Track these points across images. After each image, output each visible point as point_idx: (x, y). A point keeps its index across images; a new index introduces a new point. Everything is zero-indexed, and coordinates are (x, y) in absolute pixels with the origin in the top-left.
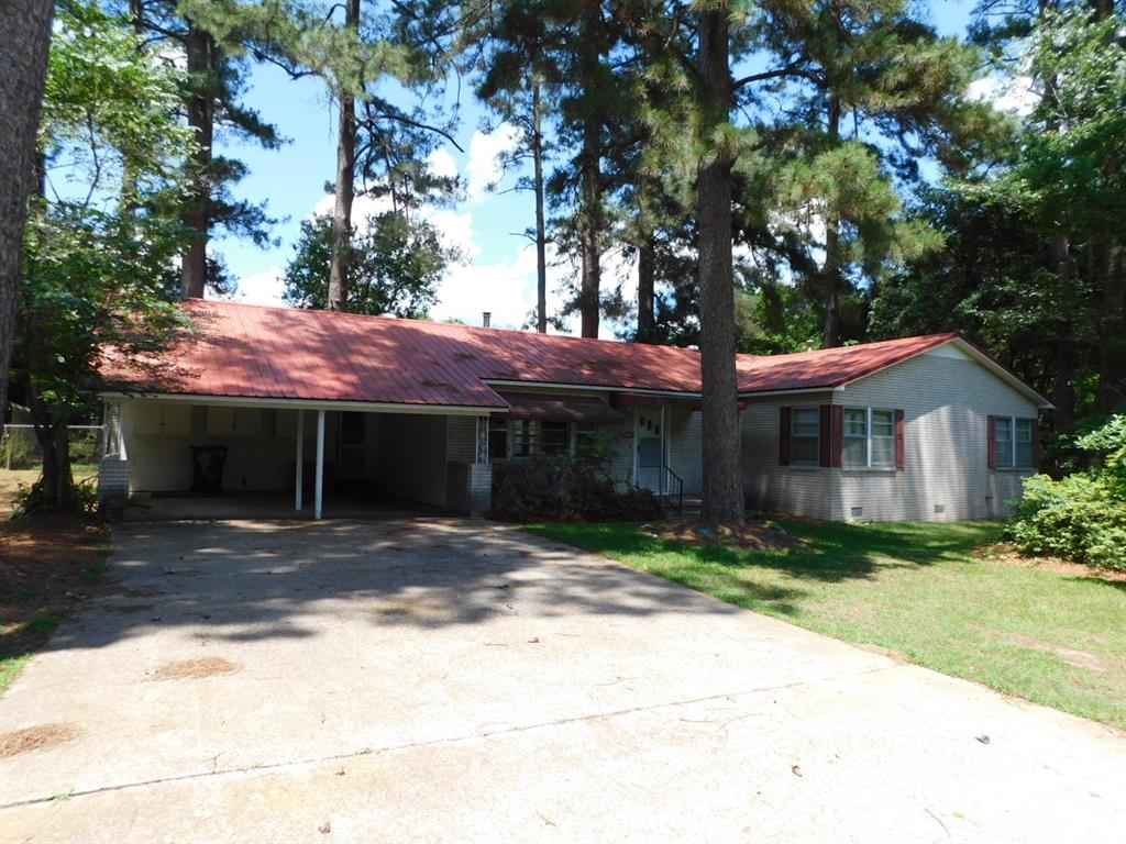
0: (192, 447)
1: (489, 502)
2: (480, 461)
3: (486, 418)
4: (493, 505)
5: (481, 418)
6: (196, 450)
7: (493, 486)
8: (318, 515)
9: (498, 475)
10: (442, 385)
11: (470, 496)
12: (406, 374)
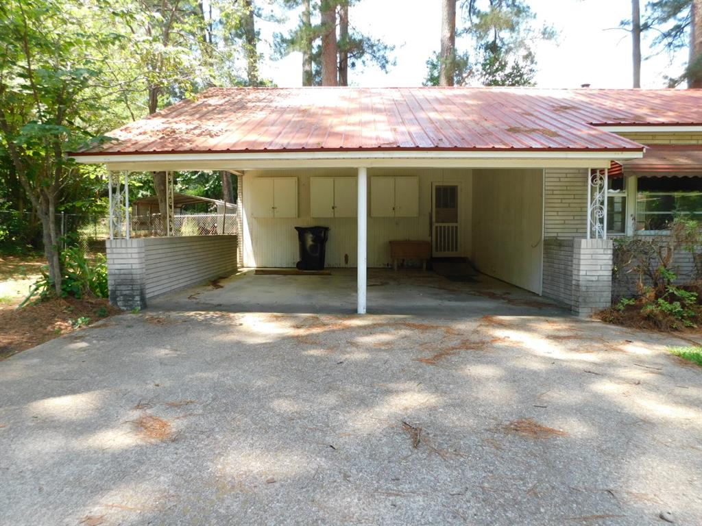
0: (297, 228)
1: (607, 295)
2: (593, 236)
3: (602, 171)
4: (615, 300)
5: (594, 171)
6: (302, 232)
7: (614, 272)
8: (362, 309)
9: (620, 255)
10: (534, 130)
11: (578, 286)
12: (487, 124)
